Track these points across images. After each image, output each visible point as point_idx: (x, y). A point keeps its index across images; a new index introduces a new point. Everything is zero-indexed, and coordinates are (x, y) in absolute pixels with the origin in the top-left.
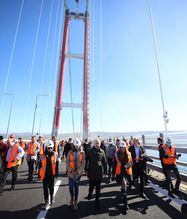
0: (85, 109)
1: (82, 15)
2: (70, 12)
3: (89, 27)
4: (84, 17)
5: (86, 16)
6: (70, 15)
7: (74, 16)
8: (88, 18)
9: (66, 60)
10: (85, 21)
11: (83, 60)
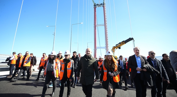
0: (107, 49)
1: (102, 4)
2: (96, 4)
3: (105, 10)
4: (103, 5)
5: (104, 5)
6: (96, 6)
7: (98, 6)
8: (105, 5)
9: (97, 27)
10: (104, 7)
11: (104, 26)
